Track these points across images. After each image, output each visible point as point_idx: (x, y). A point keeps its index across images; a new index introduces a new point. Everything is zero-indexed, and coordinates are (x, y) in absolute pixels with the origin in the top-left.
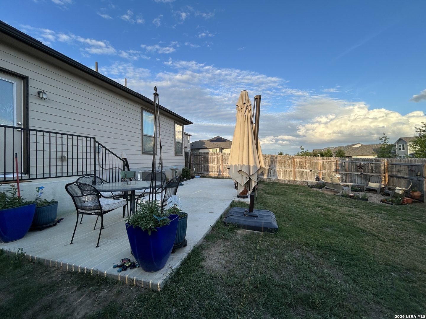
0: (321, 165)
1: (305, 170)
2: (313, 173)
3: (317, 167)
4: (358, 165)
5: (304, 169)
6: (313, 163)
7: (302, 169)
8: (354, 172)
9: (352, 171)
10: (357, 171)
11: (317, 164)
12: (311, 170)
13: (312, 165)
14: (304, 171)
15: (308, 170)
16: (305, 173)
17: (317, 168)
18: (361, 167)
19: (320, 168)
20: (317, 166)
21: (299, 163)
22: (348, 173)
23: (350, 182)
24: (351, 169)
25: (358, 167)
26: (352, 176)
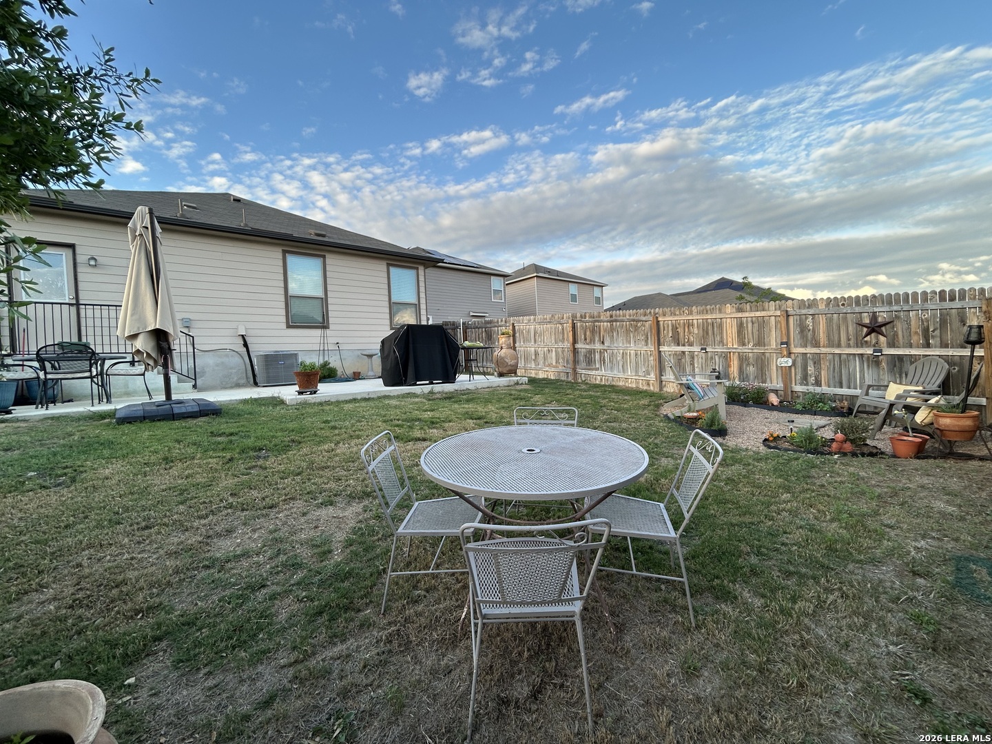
0: (735, 330)
1: (686, 349)
2: (712, 358)
3: (722, 338)
4: (867, 321)
5: (684, 345)
6: (710, 328)
7: (678, 345)
8: (849, 346)
9: (839, 346)
10: (861, 343)
11: (722, 330)
12: (702, 349)
13: (707, 333)
14: (683, 353)
15: (696, 349)
16: (688, 358)
17: (721, 342)
18: (875, 328)
19: (730, 340)
20: (721, 333)
21: (670, 328)
22: (824, 350)
23: (831, 382)
24: (836, 338)
25: (865, 330)
26: (842, 360)
